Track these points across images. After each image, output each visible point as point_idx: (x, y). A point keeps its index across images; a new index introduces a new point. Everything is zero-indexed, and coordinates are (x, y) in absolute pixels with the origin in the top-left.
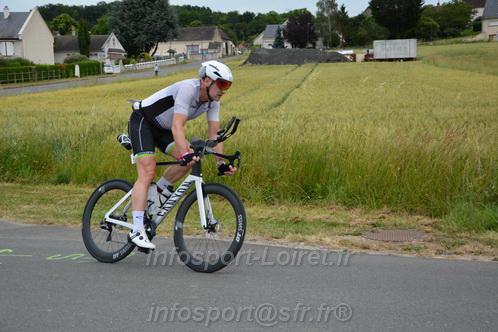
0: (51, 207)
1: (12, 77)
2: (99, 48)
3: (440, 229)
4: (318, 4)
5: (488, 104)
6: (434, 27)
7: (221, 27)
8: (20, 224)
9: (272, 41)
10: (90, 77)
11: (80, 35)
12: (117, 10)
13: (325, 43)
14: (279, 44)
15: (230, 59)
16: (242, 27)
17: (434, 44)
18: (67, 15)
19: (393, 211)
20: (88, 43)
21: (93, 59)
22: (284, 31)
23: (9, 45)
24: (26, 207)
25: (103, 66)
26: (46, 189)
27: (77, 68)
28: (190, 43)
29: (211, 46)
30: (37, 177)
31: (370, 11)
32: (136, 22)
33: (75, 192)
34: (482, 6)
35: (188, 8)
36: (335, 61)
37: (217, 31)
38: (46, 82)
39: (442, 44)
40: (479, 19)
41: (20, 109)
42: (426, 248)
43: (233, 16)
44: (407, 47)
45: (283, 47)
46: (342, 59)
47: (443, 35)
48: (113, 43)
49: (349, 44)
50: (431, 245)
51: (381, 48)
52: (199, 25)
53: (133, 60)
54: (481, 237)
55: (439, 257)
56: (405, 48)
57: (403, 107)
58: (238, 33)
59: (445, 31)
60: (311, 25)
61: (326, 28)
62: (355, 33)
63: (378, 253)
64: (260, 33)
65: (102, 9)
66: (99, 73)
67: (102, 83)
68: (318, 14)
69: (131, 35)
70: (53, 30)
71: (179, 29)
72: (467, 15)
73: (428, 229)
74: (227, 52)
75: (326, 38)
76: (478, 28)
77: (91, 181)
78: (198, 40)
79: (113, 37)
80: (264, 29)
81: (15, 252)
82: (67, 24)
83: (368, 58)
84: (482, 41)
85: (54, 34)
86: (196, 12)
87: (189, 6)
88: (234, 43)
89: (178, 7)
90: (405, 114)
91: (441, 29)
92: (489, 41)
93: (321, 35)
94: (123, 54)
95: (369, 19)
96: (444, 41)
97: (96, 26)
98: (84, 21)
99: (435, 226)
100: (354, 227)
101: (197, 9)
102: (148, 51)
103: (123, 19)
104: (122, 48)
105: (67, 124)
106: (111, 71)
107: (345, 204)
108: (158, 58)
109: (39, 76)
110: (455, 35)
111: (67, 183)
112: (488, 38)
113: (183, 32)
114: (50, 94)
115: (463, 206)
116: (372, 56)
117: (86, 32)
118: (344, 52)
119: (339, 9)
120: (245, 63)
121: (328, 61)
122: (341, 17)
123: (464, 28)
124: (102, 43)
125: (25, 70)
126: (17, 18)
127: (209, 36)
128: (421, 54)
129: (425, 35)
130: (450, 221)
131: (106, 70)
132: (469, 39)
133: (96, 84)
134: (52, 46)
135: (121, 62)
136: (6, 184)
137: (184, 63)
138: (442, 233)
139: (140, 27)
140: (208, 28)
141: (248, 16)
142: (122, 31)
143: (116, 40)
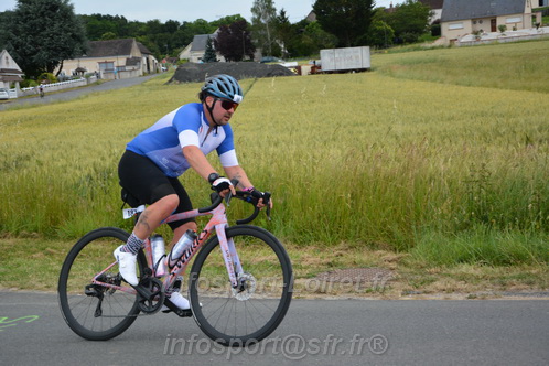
3: (406, 265)
4: (254, 10)
5: (453, 118)
6: (388, 32)
7: (140, 38)
9: (202, 54)
12: (8, 21)
13: (264, 54)
14: (210, 57)
15: (153, 76)
16: (165, 38)
17: (389, 52)
19: (351, 247)
22: (215, 41)
28: (102, 60)
29: (129, 62)
31: (315, 15)
32: (34, 35)
34: (439, 6)
35: (98, 17)
36: (278, 75)
37: (135, 44)
39: (398, 51)
40: (438, 22)
42: (391, 288)
43: (154, 25)
44: (359, 56)
45: (215, 60)
46: (285, 72)
47: (399, 42)
48: (6, 62)
49: (292, 55)
50: (397, 284)
51: (330, 58)
52: (113, 37)
53: (33, 82)
54: (453, 272)
55: (406, 298)
56: (357, 57)
57: (357, 124)
58: (160, 45)
59: (401, 36)
60: (247, 34)
61: (265, 36)
62: (298, 41)
63: (335, 298)
64: (187, 45)
68: (254, 20)
69: (28, 52)
71: (88, 43)
72: (424, 16)
73: (393, 265)
74: (148, 68)
75: (266, 48)
76: (436, 32)
78: (112, 55)
79: (5, 54)
80: (191, 40)
83: (315, 70)
84: (442, 47)
86: (109, 23)
87: (99, 15)
88: (157, 58)
89: (85, 16)
90: (361, 133)
91: (395, 34)
92: (450, 47)
93: (260, 45)
94: (20, 75)
95: (313, 25)
96: (399, 48)
99: (400, 262)
100: (306, 268)
101: (108, 18)
102: (51, 70)
103: (16, 32)
104: (16, 67)
107: (295, 241)
108: (65, 79)
110: (411, 41)
112: (448, 43)
113: (93, 46)
115: (431, 236)
116: (320, 67)
118: (287, 64)
119: (278, 13)
120: (170, 81)
121: (269, 75)
122: (281, 24)
123: (421, 33)
127: (125, 50)
128: (375, 64)
129: (378, 42)
130: (418, 254)
132: (427, 45)
135: (17, 84)
137: (97, 84)
138: (408, 270)
139: (39, 41)
140: (123, 40)
141: (172, 25)
142: (16, 47)
143: (10, 58)
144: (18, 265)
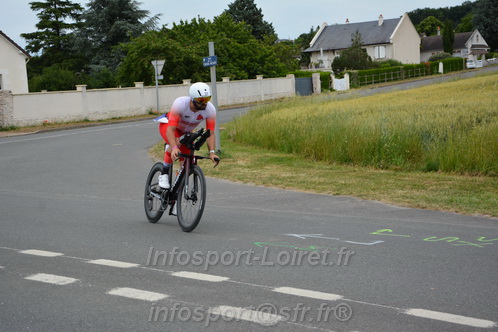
0: (423, 193)
1: (383, 77)
2: (462, 45)
8: (396, 207)
10: (452, 73)
11: (444, 34)
12: (481, 7)
18: (433, 18)
20: (452, 41)
21: (456, 55)
23: (382, 48)
24: (400, 192)
25: (466, 62)
26: (417, 176)
27: (441, 65)
30: (408, 165)
33: (444, 180)
38: (412, 79)
41: (392, 105)
48: (477, 39)
53: (496, 54)
65: (465, 9)
66: (462, 69)
67: (465, 78)
69: (495, 30)
70: (420, 32)
77: (458, 169)
79: (477, 33)
81: (394, 232)
82: (433, 25)
85: (421, 36)
94: (486, 49)
97: (460, 25)
98: (450, 21)
103: (487, 15)
104: (485, 44)
105: (435, 117)
106: (474, 65)
109: (407, 74)
111: (436, 170)
114: (417, 90)
117: (451, 31)
124: (466, 40)
125: (395, 70)
126: (389, 25)
131: (469, 65)
133: (459, 79)
134: (419, 46)
135: (484, 56)
136: (382, 171)
142: (486, 27)
143: (480, 36)
144: (489, 197)
